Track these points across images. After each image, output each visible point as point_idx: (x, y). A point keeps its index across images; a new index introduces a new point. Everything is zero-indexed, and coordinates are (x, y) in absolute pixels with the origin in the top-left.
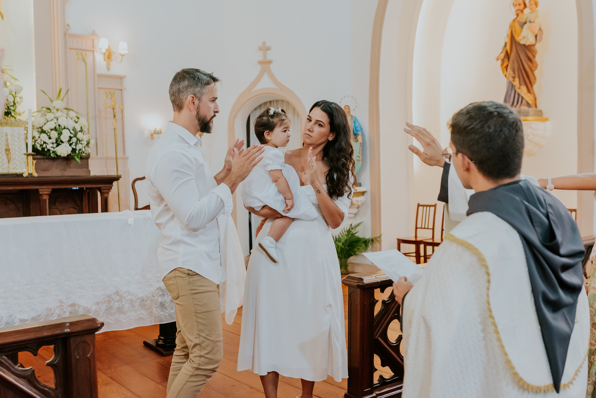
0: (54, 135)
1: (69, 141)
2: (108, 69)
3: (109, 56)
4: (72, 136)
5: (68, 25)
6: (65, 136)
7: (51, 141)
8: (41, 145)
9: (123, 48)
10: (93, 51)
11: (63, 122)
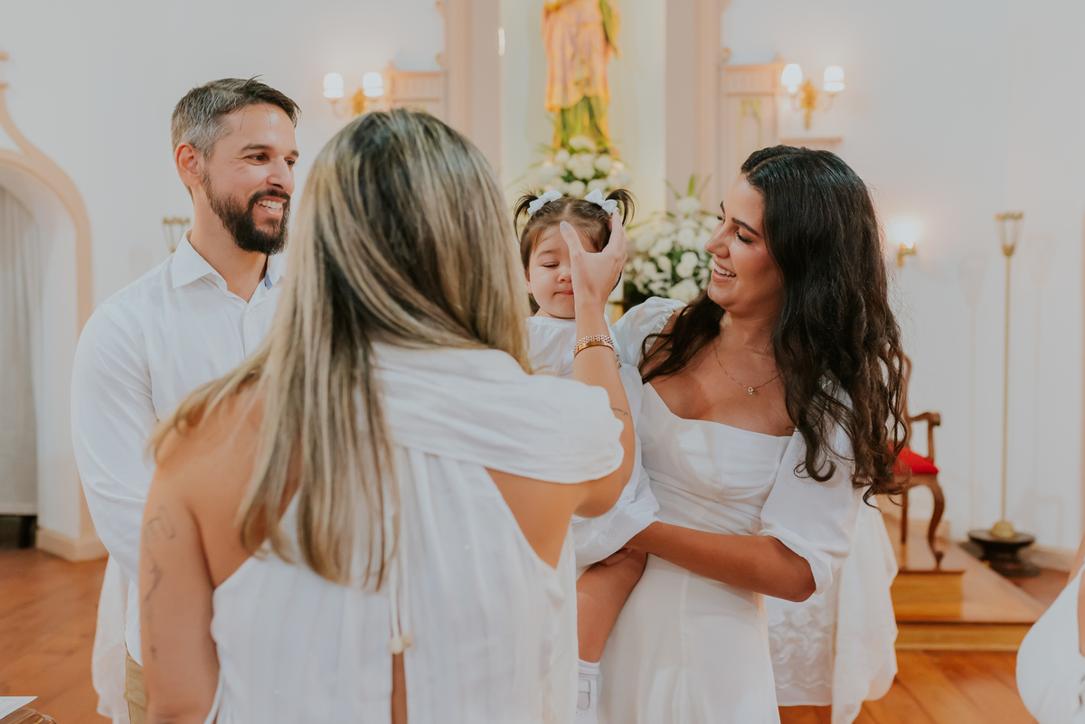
0: (665, 263)
1: (695, 274)
2: (807, 125)
3: (809, 98)
4: (701, 264)
5: (727, 50)
6: (686, 266)
7: (661, 276)
8: (646, 286)
9: (833, 80)
10: (772, 95)
11: (686, 239)
